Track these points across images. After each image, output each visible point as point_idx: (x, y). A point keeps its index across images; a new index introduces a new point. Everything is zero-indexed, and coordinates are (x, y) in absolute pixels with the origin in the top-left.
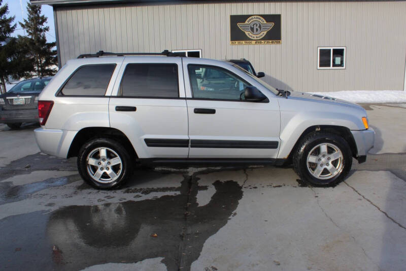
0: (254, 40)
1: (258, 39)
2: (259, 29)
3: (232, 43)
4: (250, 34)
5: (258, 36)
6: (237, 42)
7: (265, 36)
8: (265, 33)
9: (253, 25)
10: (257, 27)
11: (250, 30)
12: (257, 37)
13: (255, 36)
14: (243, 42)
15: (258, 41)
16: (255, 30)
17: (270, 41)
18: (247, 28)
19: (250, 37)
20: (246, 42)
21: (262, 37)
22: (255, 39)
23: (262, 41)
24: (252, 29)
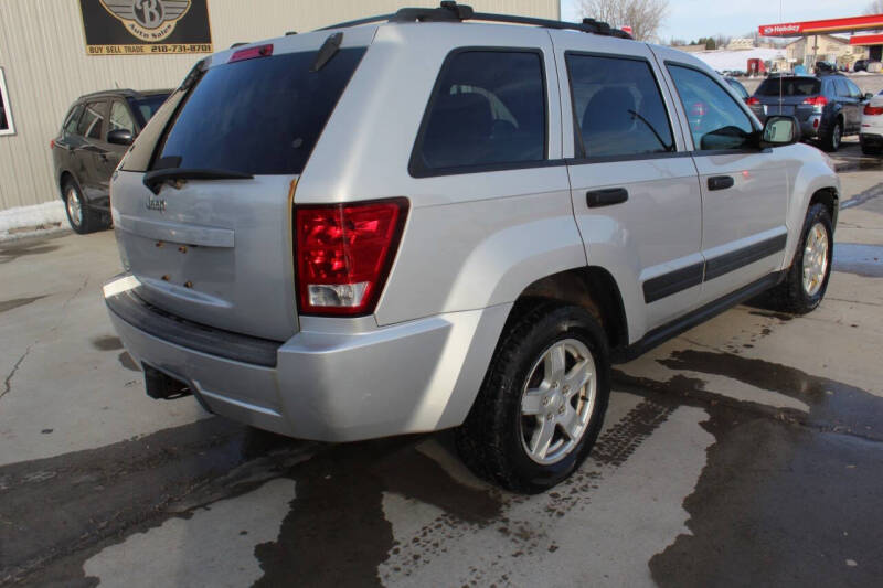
0: (150, 43)
1: (158, 39)
2: (156, 13)
3: (91, 50)
4: (137, 26)
5: (157, 32)
6: (104, 47)
7: (173, 33)
8: (173, 24)
9: (141, 4)
10: (153, 9)
11: (134, 16)
12: (154, 35)
13: (150, 32)
14: (122, 47)
15: (159, 46)
16: (147, 16)
17: (188, 46)
18: (127, 9)
19: (138, 36)
20: (129, 49)
21: (166, 35)
22: (150, 39)
23: (169, 46)
24: (140, 13)
